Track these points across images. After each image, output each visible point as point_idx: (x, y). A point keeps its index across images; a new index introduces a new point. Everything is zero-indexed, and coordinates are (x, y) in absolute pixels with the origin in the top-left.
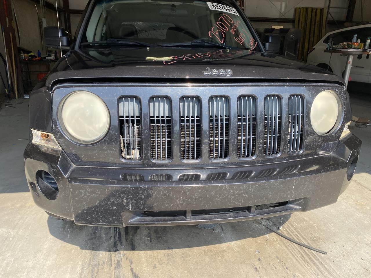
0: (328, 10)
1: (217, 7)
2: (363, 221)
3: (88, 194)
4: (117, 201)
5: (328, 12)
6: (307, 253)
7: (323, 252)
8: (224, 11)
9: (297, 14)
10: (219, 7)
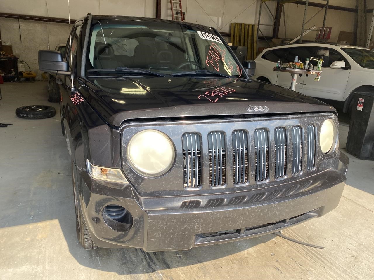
0: (258, 27)
1: (206, 36)
2: (338, 218)
3: (164, 223)
4: (190, 227)
5: (258, 29)
6: (309, 250)
7: (321, 247)
8: (212, 40)
9: (233, 29)
10: (207, 36)
